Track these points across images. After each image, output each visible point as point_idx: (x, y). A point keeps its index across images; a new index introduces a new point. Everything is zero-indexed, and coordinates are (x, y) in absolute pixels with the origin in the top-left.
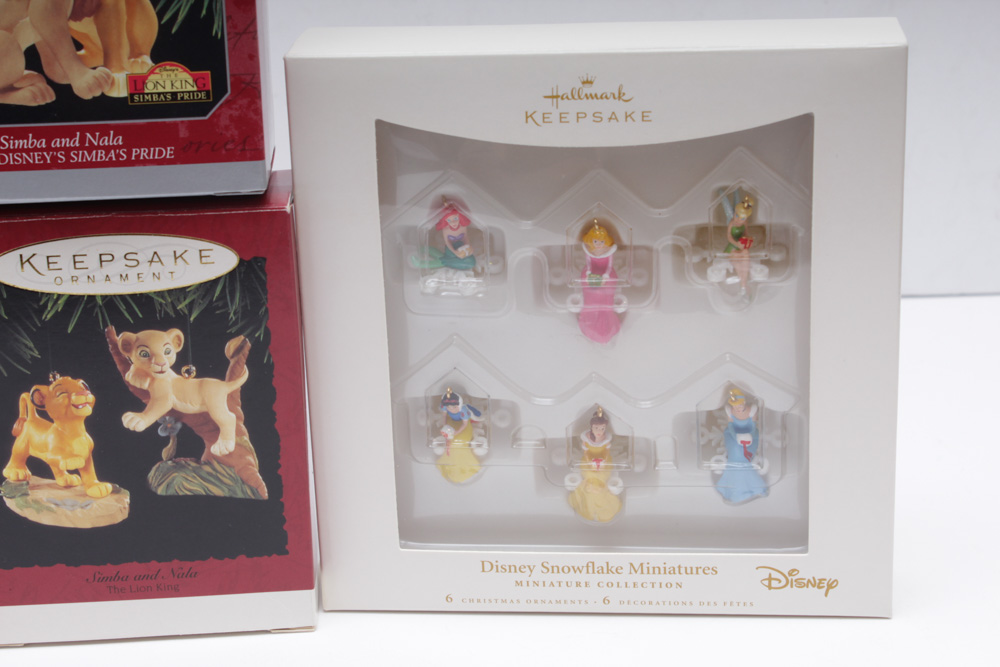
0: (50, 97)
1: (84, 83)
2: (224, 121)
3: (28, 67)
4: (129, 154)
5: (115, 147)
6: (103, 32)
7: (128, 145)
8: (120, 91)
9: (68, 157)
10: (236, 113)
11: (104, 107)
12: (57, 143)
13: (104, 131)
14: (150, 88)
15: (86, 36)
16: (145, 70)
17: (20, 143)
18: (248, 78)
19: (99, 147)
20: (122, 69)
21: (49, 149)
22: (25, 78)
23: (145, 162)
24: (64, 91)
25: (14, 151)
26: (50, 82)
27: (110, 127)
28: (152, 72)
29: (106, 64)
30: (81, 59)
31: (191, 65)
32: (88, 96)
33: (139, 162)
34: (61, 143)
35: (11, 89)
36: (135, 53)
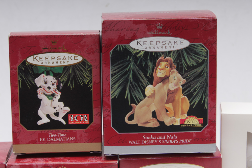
0: (158, 125)
1: (168, 121)
2: (206, 132)
3: (152, 117)
4: (179, 141)
5: (175, 139)
6: (174, 107)
7: (179, 139)
8: (178, 123)
9: (162, 142)
10: (209, 130)
11: (173, 128)
12: (159, 138)
13: (172, 135)
14: (186, 123)
15: (170, 108)
16: (185, 118)
17: (149, 138)
18: (213, 120)
19: (170, 139)
20: (179, 117)
21: (156, 139)
22: (152, 119)
23: (183, 143)
24: (162, 123)
25: (147, 140)
26: (158, 121)
27: (174, 134)
28: (187, 118)
29: (174, 116)
30: (167, 115)
31: (198, 117)
32: (168, 125)
33: (182, 143)
34: (160, 138)
35: (147, 122)
36: (183, 113)
